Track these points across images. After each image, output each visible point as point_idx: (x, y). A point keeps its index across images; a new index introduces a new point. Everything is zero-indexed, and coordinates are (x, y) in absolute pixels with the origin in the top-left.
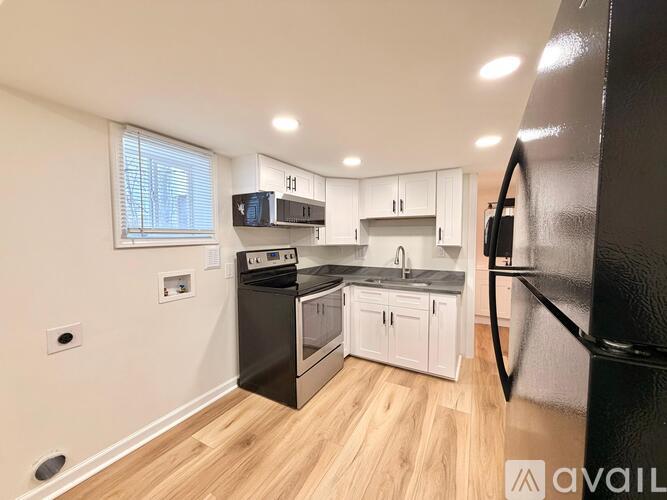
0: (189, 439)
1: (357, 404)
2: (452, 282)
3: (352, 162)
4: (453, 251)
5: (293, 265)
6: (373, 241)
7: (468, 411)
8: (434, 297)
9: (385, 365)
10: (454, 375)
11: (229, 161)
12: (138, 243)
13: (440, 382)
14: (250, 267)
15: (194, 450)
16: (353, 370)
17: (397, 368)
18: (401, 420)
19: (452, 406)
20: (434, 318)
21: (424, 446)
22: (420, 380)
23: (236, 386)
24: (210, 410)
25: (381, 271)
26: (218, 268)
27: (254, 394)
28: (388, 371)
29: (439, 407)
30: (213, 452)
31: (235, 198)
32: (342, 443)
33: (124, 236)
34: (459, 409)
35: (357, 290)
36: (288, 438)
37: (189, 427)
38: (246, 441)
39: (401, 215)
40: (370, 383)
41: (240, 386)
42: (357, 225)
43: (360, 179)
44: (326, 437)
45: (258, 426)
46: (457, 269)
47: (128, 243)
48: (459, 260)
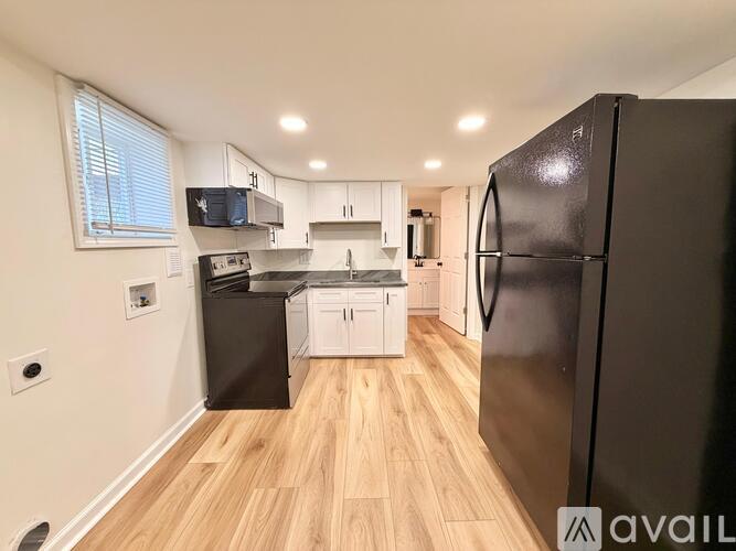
0: (187, 466)
1: (341, 390)
2: (392, 279)
3: (318, 165)
4: (391, 252)
5: (245, 272)
6: (317, 245)
7: (421, 373)
8: (387, 290)
9: (345, 358)
10: (402, 352)
11: (182, 146)
12: (103, 243)
13: (395, 360)
14: (217, 273)
15: (203, 471)
16: (320, 368)
17: (356, 358)
18: (381, 390)
19: (410, 372)
20: (388, 308)
21: (406, 401)
22: (378, 362)
23: (205, 410)
24: (190, 438)
25: (329, 274)
26: (180, 275)
27: (231, 412)
28: (350, 363)
29: (402, 375)
30: (229, 464)
31: (190, 191)
32: (347, 416)
33: (86, 233)
34: (416, 373)
35: (316, 292)
36: (297, 430)
37: (175, 459)
38: (257, 446)
39: (351, 219)
40: (342, 374)
41: (209, 409)
42: (307, 229)
43: (308, 182)
44: (330, 417)
45: (260, 431)
46: (394, 268)
47: (91, 243)
48: (396, 260)
